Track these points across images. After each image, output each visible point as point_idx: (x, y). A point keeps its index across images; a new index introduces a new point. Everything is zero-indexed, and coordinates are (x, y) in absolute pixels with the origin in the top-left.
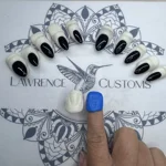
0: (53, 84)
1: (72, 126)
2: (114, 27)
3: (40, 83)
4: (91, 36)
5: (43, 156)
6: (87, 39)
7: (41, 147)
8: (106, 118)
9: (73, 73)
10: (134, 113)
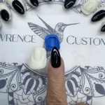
0: (23, 39)
3: (12, 38)
7: (11, 98)
8: (73, 73)
10: (99, 69)
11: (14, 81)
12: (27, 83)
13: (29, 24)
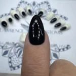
0: (18, 31)
5: (10, 64)
7: (10, 60)
11: (12, 51)
12: (19, 52)
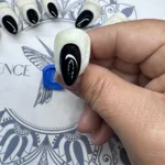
0: (12, 71)
1: (30, 138)
2: (102, 4)
4: (72, 13)
6: (67, 16)
9: (42, 57)
13: (23, 48)
